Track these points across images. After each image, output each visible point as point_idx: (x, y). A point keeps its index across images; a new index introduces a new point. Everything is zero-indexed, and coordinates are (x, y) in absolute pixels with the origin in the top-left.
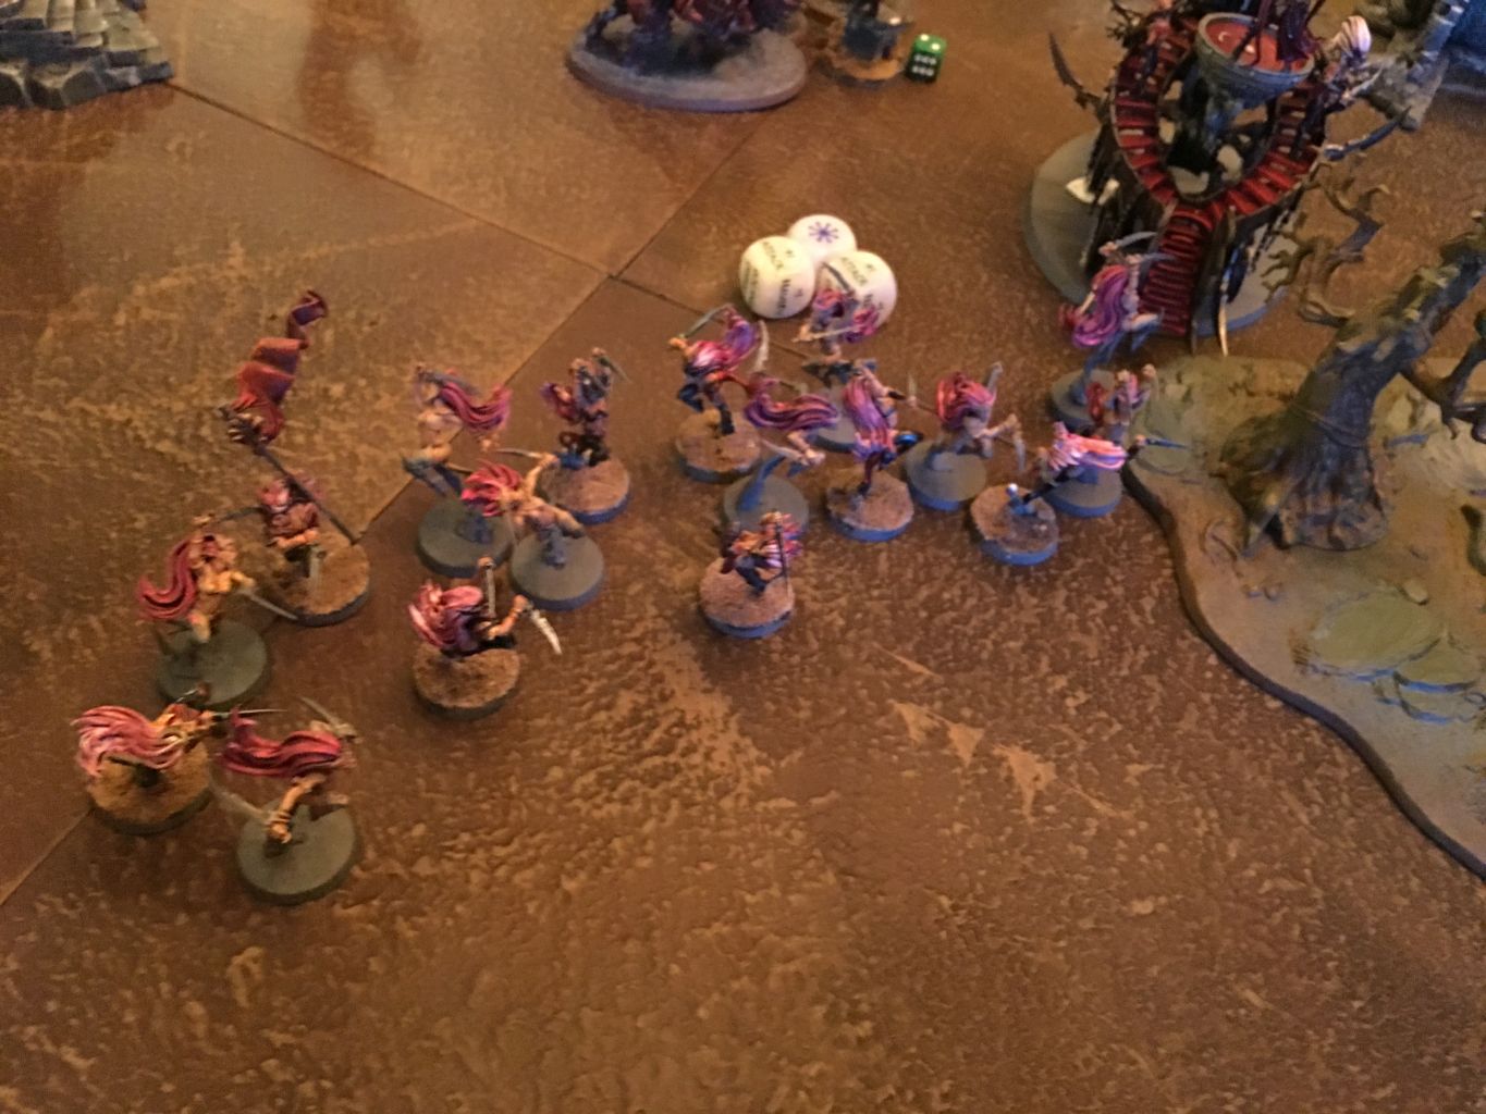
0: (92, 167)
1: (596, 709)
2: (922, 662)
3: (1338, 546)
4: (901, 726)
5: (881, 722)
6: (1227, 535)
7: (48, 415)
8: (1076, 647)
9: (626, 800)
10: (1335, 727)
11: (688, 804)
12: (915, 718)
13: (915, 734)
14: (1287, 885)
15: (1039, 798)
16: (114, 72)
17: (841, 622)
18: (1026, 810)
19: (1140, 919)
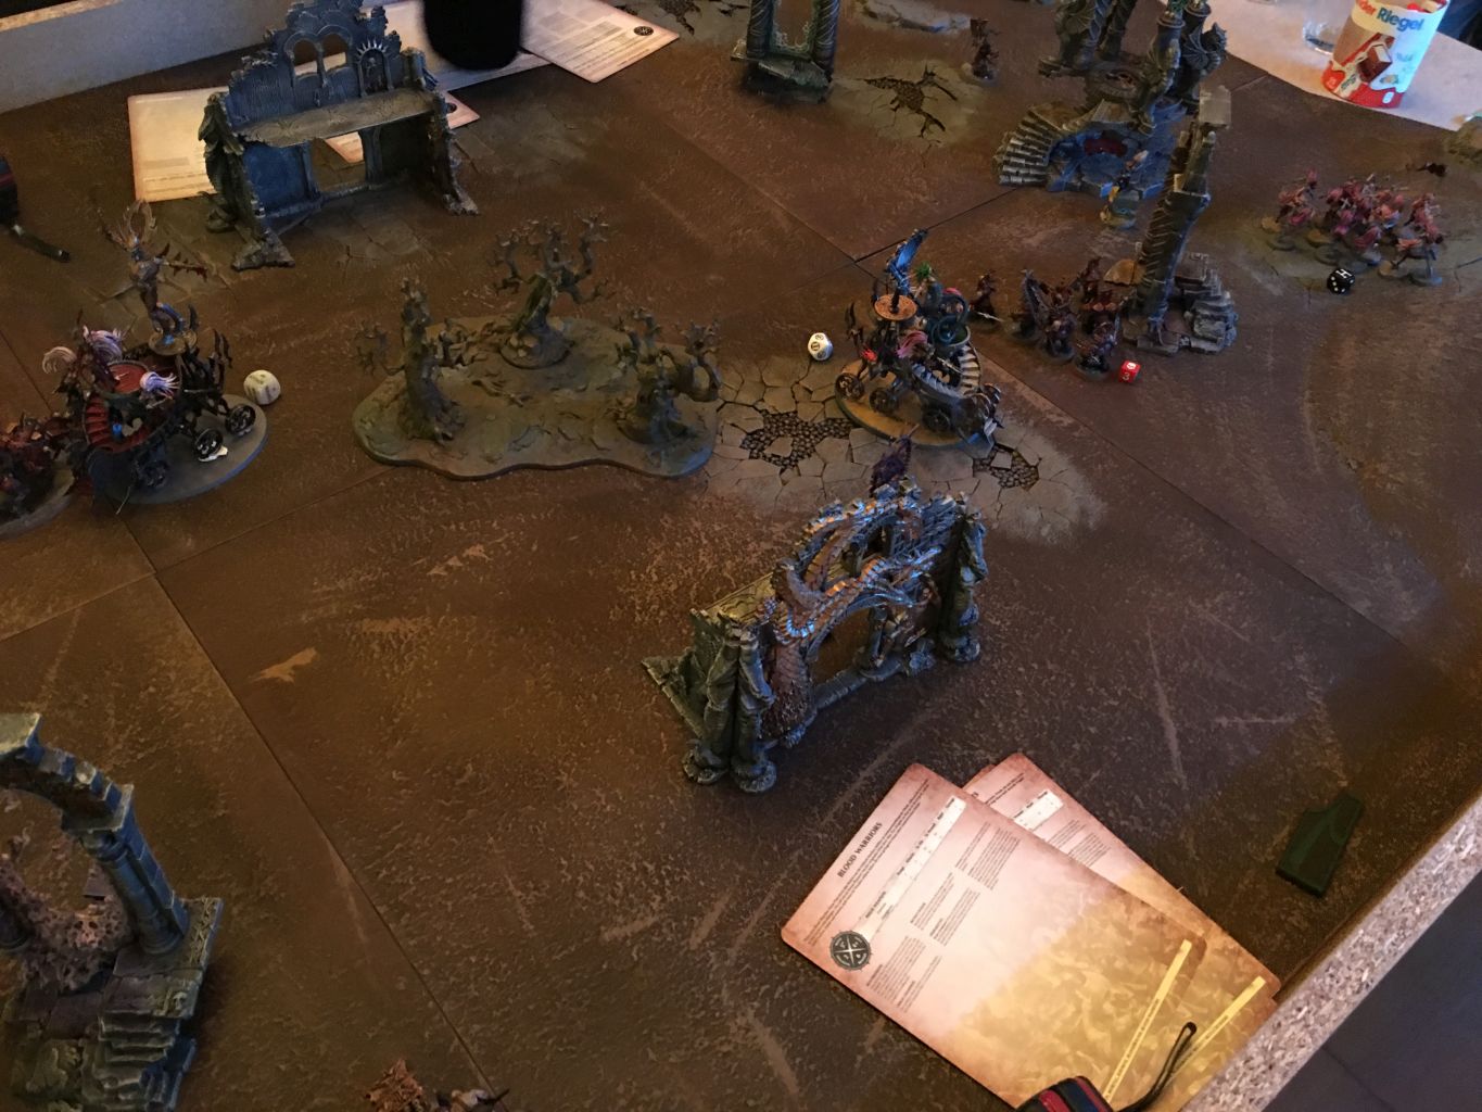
1: (372, 656)
3: (462, 425)
4: (438, 575)
5: (433, 580)
6: (436, 450)
8: (444, 515)
9: (412, 659)
10: (516, 468)
11: (424, 644)
12: (437, 571)
13: (443, 574)
14: (552, 511)
15: (486, 553)
17: (388, 574)
18: (487, 559)
19: (538, 550)
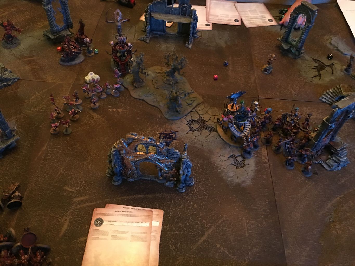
0: (18, 90)
1: (86, 117)
2: (110, 106)
4: (110, 111)
6: (132, 88)
7: (30, 111)
8: (122, 101)
9: (90, 122)
11: (95, 120)
12: (111, 110)
13: (111, 111)
14: (140, 111)
15: (121, 112)
16: (15, 80)
17: (103, 105)
19: (130, 117)
